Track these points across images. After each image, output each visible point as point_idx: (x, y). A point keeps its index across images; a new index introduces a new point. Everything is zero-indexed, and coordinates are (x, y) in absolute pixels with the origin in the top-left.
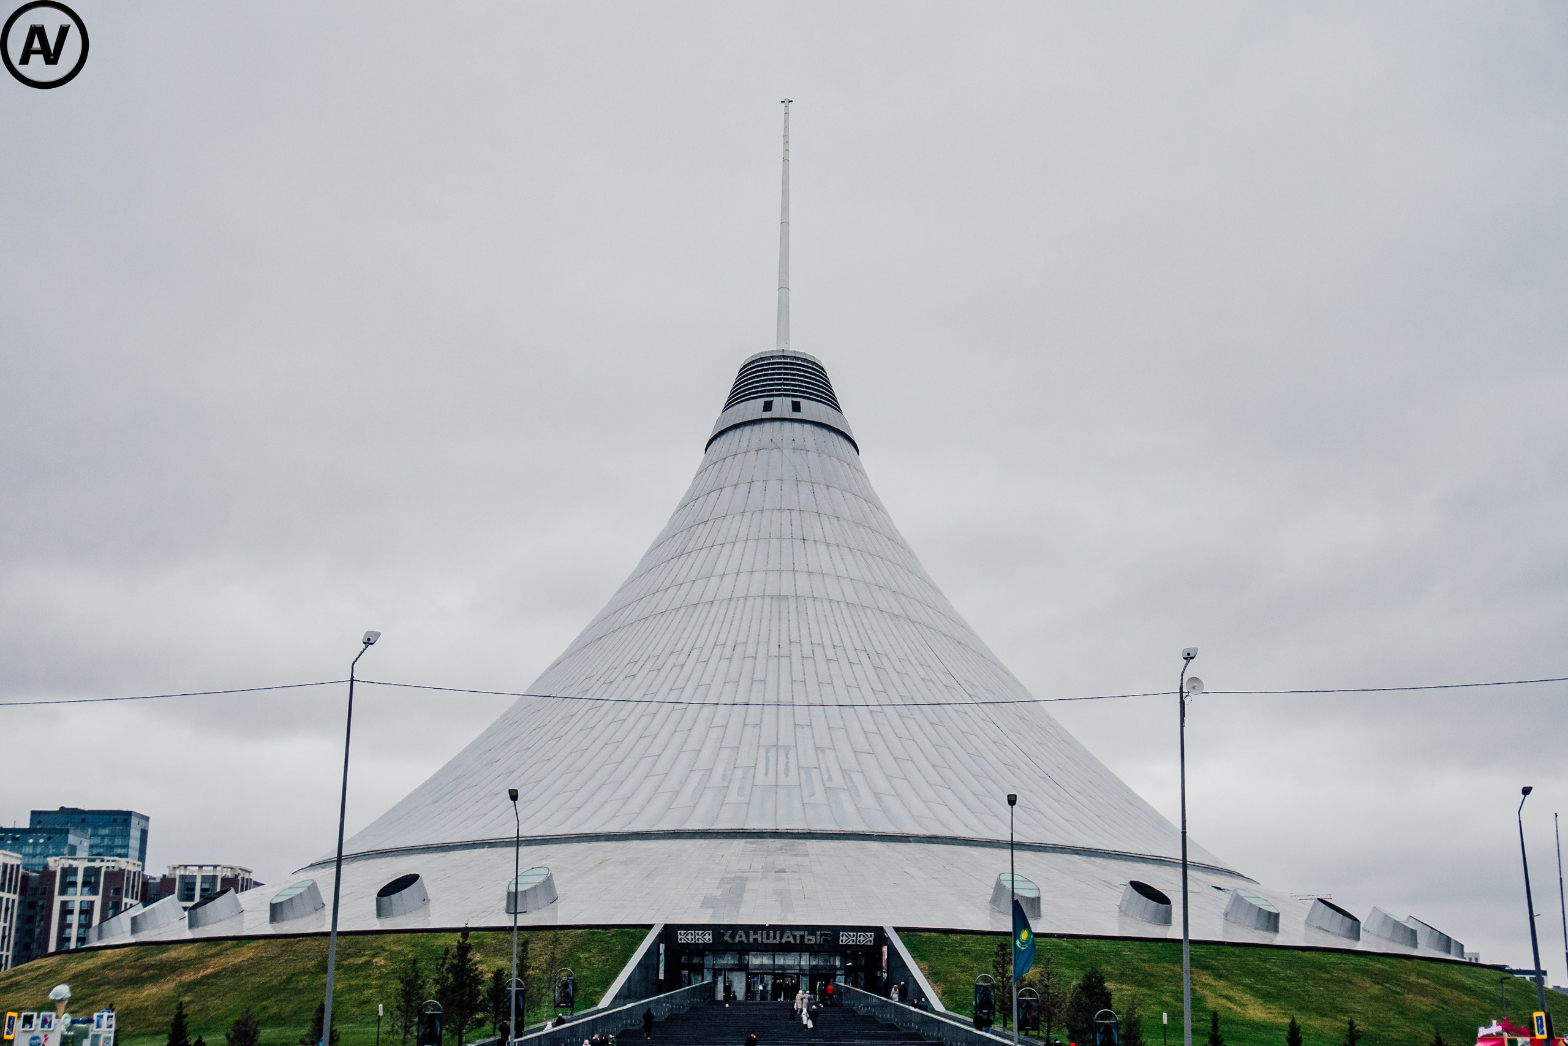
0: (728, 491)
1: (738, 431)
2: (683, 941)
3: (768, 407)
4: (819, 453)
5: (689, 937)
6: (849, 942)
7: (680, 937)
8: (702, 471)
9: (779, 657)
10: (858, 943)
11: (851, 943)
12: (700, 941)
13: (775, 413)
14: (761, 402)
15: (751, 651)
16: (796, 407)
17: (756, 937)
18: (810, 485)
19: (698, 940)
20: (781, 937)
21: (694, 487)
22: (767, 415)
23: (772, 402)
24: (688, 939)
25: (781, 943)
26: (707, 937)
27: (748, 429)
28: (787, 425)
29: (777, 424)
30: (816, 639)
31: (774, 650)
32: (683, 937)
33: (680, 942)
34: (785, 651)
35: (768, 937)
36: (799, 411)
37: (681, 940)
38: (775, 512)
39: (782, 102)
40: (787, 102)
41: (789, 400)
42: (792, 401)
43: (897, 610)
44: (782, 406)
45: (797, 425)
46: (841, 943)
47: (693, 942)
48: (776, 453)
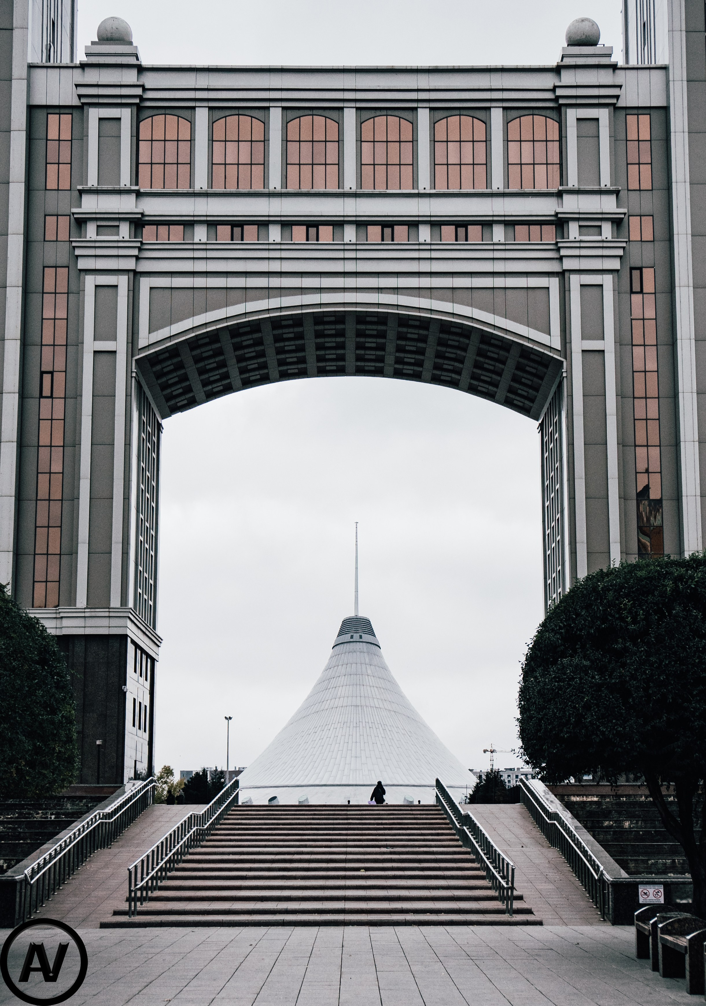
0: (340, 667)
1: (342, 645)
3: (352, 637)
4: (368, 653)
8: (332, 657)
9: (356, 727)
13: (354, 639)
14: (349, 635)
15: (348, 724)
16: (361, 637)
18: (365, 665)
21: (329, 663)
22: (352, 640)
23: (353, 635)
27: (345, 645)
28: (358, 643)
29: (355, 643)
30: (367, 721)
31: (355, 725)
34: (358, 725)
38: (355, 675)
40: (357, 523)
41: (359, 634)
43: (391, 709)
44: (356, 637)
45: (361, 643)
48: (354, 654)
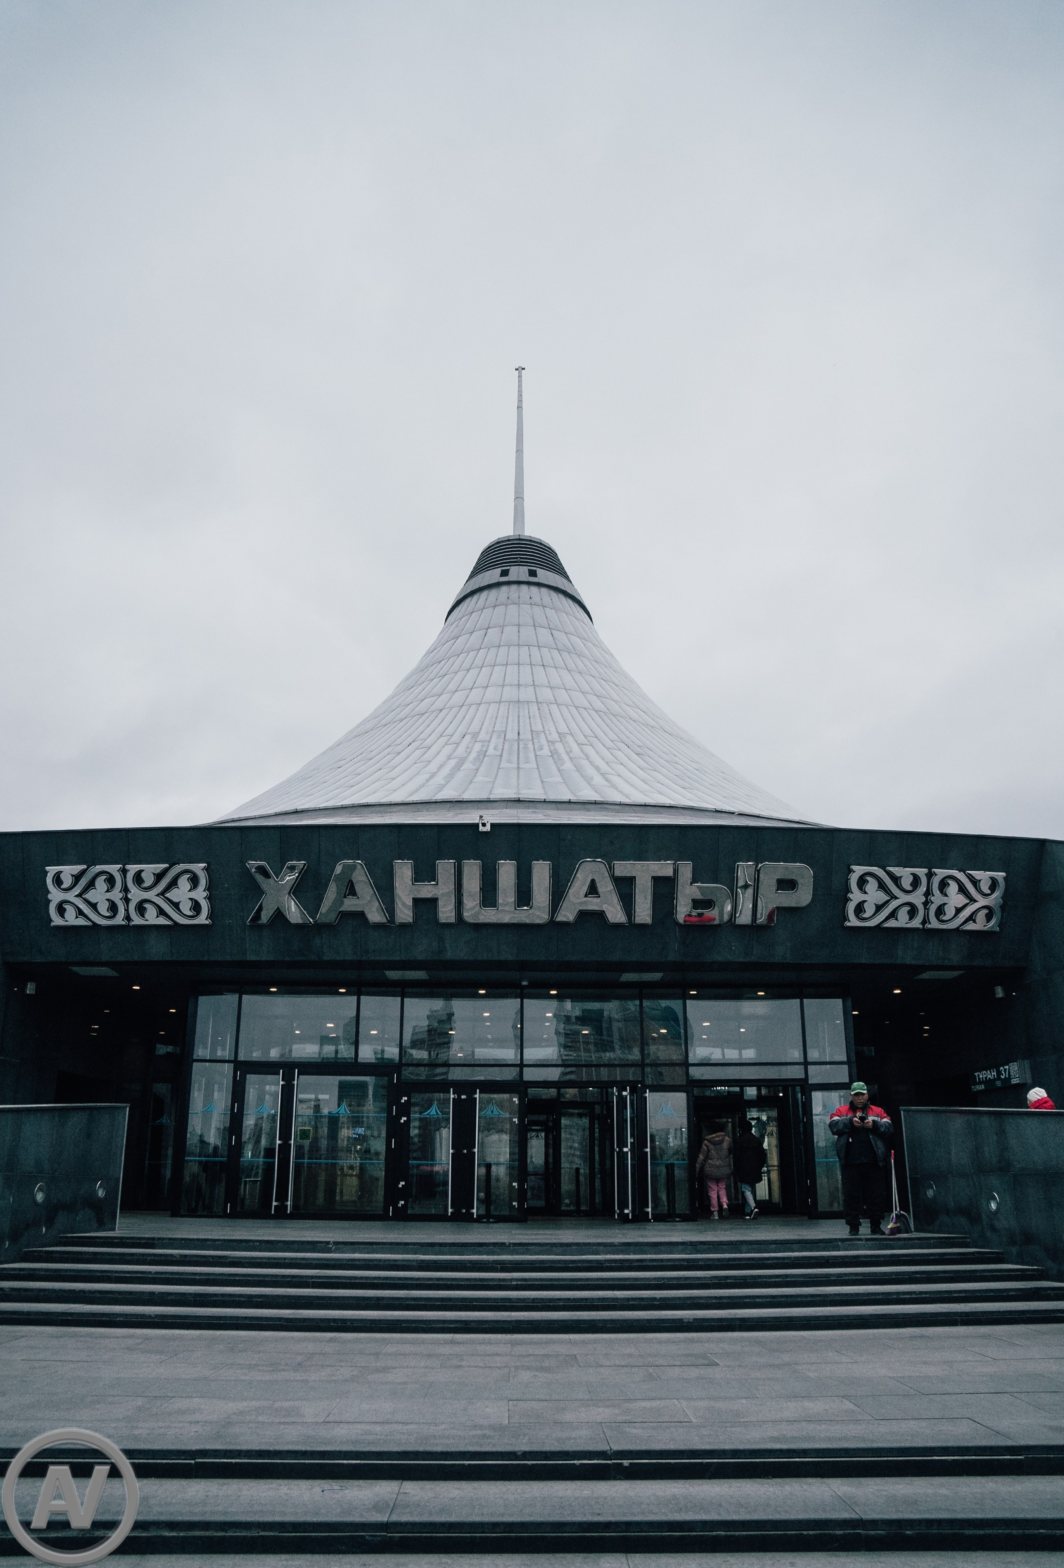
1: (479, 594)
2: (71, 919)
3: (505, 573)
5: (99, 894)
6: (893, 915)
7: (56, 896)
10: (934, 924)
11: (902, 921)
12: (152, 917)
13: (512, 577)
14: (499, 571)
16: (533, 573)
17: (426, 891)
18: (549, 630)
19: (141, 909)
20: (558, 895)
22: (504, 580)
23: (509, 570)
24: (94, 906)
25: (553, 924)
26: (182, 893)
27: (484, 594)
28: (524, 587)
29: (514, 587)
32: (71, 896)
33: (57, 921)
35: (489, 895)
36: (536, 577)
37: (61, 910)
38: (512, 648)
39: (516, 369)
40: (520, 369)
41: (526, 569)
42: (529, 570)
44: (518, 572)
45: (533, 588)
46: (853, 921)
47: (119, 920)
48: (514, 607)
